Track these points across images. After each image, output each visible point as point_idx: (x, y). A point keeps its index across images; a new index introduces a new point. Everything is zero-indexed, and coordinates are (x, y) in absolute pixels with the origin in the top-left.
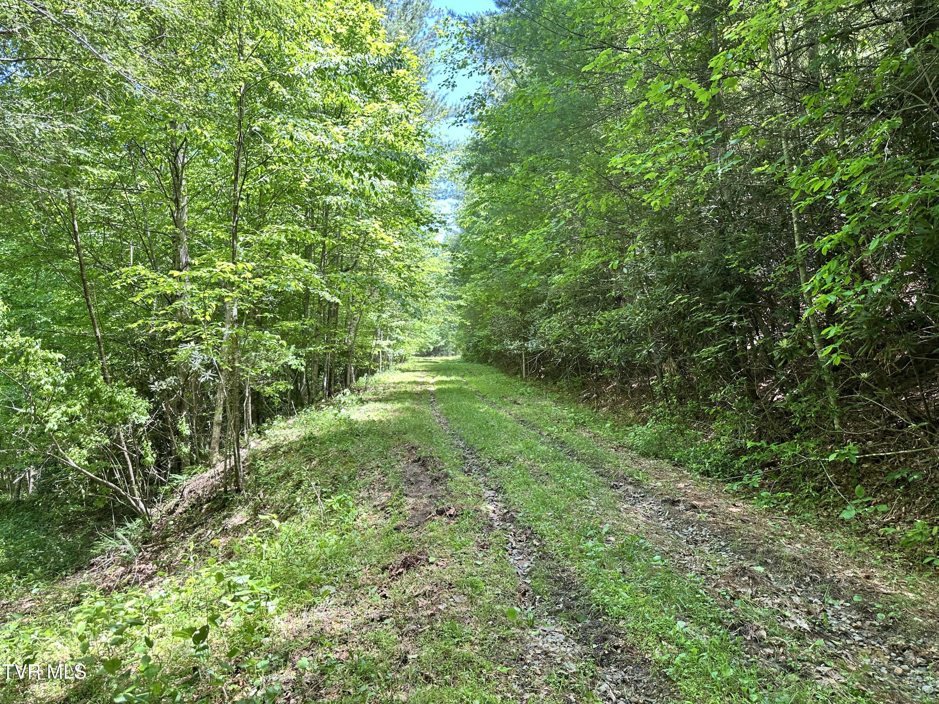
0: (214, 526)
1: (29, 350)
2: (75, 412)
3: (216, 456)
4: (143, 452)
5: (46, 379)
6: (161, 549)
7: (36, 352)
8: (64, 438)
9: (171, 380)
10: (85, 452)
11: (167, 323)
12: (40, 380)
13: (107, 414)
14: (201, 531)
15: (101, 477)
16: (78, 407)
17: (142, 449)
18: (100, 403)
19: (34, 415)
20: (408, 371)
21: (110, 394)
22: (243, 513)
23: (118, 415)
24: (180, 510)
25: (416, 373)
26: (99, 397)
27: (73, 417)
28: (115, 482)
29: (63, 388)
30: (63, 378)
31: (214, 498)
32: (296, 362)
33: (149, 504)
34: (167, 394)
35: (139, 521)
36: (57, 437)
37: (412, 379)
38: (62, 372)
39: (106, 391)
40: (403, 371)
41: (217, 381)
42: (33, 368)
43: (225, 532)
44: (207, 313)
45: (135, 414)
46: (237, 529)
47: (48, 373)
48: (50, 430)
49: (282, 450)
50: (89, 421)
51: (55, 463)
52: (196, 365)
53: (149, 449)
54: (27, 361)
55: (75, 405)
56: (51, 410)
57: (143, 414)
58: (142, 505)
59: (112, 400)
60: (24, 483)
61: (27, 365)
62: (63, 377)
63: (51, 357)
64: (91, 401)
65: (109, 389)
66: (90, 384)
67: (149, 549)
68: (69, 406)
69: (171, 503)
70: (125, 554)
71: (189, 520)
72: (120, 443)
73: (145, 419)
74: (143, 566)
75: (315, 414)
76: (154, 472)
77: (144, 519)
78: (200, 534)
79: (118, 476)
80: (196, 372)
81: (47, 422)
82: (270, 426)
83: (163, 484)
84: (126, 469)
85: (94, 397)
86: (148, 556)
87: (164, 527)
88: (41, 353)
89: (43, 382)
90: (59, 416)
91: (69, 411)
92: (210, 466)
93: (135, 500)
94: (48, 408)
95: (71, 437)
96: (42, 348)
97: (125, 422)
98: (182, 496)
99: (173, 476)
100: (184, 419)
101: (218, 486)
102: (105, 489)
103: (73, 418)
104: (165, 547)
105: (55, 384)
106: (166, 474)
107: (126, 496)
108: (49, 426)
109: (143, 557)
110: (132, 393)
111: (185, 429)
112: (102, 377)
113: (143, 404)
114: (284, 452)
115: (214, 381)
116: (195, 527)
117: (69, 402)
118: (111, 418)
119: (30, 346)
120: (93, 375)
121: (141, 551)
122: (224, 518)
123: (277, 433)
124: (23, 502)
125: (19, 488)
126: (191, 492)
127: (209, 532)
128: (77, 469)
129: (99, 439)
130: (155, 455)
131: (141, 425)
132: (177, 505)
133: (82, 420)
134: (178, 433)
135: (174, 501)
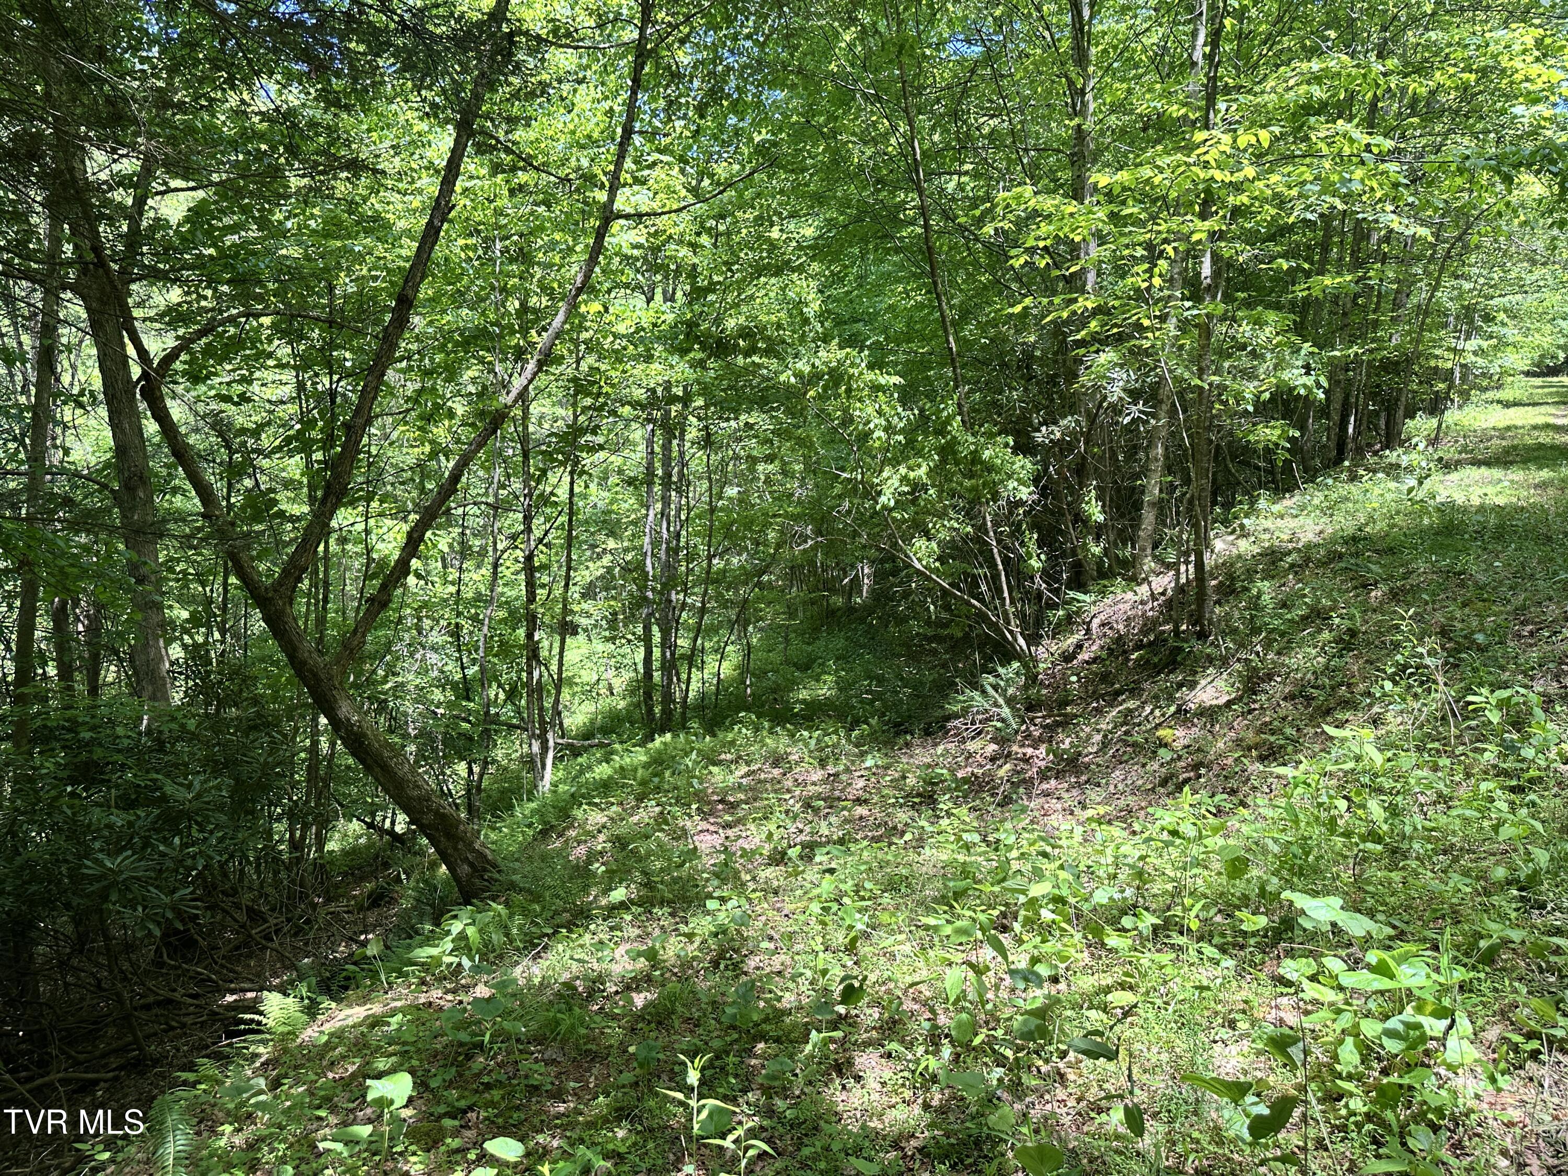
0: (1156, 697)
1: (851, 371)
2: (920, 477)
3: (1149, 564)
4: (1022, 551)
5: (877, 421)
6: (1057, 724)
7: (861, 374)
8: (904, 521)
9: (1068, 421)
10: (934, 545)
11: (1075, 300)
12: (869, 422)
13: (967, 483)
14: (1131, 704)
15: (959, 590)
16: (924, 469)
17: (1022, 544)
18: (957, 464)
19: (862, 482)
20: (1516, 404)
21: (972, 448)
22: (1220, 683)
23: (984, 484)
24: (1084, 656)
25: (1543, 409)
26: (955, 453)
27: (916, 485)
28: (980, 598)
29: (900, 438)
30: (901, 419)
31: (1150, 644)
32: (1309, 381)
33: (1033, 639)
34: (1062, 447)
35: (1016, 665)
36: (894, 519)
37: (1541, 420)
38: (900, 410)
39: (968, 442)
40: (1507, 405)
41: (1153, 422)
42: (858, 405)
43: (1182, 716)
44: (1156, 270)
45: (1012, 484)
46: (1210, 714)
47: (880, 413)
48: (884, 507)
49: (1289, 559)
50: (940, 492)
51: (893, 559)
52: (1115, 393)
53: (1033, 547)
54: (849, 390)
55: (919, 466)
56: (885, 474)
57: (1024, 484)
58: (1021, 641)
59: (975, 457)
60: (856, 583)
61: (848, 397)
62: (903, 417)
63: (883, 382)
64: (943, 461)
65: (971, 439)
66: (941, 431)
67: (1038, 721)
68: (911, 469)
69: (1069, 641)
70: (999, 725)
71: (1105, 678)
72: (986, 533)
73: (1025, 493)
74: (1029, 751)
75: (1344, 489)
76: (1040, 583)
77: (1025, 665)
78: (1130, 711)
79: (984, 588)
80: (1112, 406)
81: (879, 493)
82: (1252, 510)
83: (1055, 606)
84: (996, 577)
85: (948, 451)
86: (1037, 734)
87: (1059, 685)
88: (869, 376)
89: (872, 426)
90: (897, 484)
91: (912, 475)
92: (1134, 580)
93: (1011, 632)
94: (881, 471)
95: (914, 520)
96: (871, 367)
97: (995, 497)
98: (1088, 631)
99: (1072, 594)
100: (1093, 493)
101: (1155, 622)
102: (964, 608)
103: (917, 487)
104: (1066, 723)
105: (889, 429)
106: (1059, 589)
107: (997, 624)
108: (883, 499)
109: (1029, 736)
110: (1006, 445)
111: (1095, 512)
112: (959, 418)
113: (1024, 465)
114: (1292, 566)
115: (1147, 422)
116: (1118, 693)
117: (911, 462)
118: (974, 489)
119: (853, 365)
120: (945, 414)
121: (1024, 722)
122: (1180, 685)
123: (1268, 524)
124: (856, 610)
125: (851, 589)
126: (1103, 625)
127: (1148, 709)
128: (923, 573)
129: (956, 525)
130: (1043, 557)
131: (1021, 503)
132: (1079, 646)
133: (931, 492)
134: (1080, 519)
135: (1072, 640)
